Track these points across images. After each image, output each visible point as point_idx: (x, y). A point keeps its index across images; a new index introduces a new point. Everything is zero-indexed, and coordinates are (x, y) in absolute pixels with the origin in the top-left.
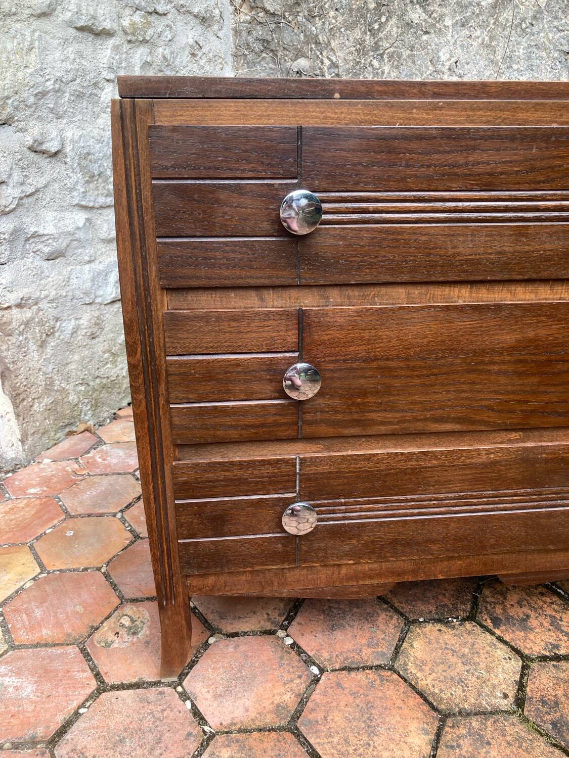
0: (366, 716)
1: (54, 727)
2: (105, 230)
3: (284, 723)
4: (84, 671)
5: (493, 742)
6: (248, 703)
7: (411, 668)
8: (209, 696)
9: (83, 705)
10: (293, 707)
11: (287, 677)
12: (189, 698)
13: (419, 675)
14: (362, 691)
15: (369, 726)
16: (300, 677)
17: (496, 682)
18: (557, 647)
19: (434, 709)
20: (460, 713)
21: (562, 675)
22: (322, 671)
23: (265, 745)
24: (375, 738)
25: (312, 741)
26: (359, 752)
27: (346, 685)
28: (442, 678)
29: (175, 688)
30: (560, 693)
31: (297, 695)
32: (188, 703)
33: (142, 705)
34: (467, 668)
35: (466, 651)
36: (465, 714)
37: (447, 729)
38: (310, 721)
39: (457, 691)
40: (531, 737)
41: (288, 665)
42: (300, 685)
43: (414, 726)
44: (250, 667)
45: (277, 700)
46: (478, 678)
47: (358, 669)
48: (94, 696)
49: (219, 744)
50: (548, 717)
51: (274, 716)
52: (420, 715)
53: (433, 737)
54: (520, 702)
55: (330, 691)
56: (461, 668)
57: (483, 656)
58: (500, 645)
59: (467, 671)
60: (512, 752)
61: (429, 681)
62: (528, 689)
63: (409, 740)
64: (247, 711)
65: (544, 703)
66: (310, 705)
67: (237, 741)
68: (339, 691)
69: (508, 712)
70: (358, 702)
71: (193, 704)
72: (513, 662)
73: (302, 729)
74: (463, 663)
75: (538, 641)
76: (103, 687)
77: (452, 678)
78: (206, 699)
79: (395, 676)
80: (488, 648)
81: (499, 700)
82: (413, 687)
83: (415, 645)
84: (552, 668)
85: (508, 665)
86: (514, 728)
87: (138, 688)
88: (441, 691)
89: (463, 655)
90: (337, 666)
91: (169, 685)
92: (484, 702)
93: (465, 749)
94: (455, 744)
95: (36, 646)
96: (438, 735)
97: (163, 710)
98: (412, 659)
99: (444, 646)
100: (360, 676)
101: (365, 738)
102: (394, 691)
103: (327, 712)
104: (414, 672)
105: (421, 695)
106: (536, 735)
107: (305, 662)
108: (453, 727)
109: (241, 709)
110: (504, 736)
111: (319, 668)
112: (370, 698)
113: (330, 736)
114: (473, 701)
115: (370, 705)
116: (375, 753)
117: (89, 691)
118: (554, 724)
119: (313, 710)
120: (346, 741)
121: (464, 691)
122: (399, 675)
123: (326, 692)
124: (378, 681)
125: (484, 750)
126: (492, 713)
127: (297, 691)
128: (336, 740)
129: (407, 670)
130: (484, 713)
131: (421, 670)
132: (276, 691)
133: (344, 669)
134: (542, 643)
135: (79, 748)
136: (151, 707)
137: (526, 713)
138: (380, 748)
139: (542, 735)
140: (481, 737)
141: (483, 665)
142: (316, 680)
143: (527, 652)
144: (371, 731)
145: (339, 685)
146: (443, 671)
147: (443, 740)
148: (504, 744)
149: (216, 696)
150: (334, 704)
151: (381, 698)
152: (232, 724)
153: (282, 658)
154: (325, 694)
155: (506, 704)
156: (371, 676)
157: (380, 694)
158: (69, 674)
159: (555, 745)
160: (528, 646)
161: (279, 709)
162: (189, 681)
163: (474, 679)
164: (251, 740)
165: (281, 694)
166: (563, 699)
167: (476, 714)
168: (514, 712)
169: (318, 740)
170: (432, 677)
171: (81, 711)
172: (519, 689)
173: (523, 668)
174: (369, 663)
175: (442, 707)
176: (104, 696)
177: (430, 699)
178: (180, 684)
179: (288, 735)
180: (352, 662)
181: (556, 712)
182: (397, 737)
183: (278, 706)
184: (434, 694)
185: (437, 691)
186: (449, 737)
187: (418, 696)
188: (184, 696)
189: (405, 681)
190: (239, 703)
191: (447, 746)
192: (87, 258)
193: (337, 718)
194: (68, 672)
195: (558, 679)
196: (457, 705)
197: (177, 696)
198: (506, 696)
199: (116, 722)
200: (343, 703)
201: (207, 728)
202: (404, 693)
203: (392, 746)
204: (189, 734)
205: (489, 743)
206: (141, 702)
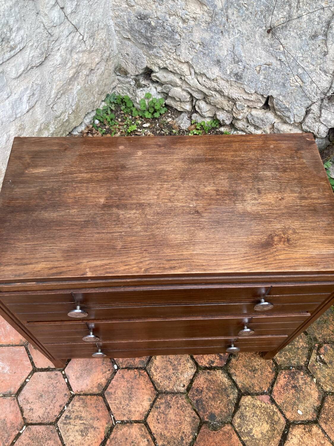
0: (130, 392)
1: (18, 388)
2: (14, 72)
3: (100, 392)
4: (28, 361)
5: (172, 407)
6: (88, 383)
7: (153, 370)
8: (74, 377)
9: (27, 378)
10: (104, 385)
11: (104, 370)
12: (66, 378)
13: (155, 374)
14: (131, 380)
15: (130, 397)
16: (109, 370)
17: (182, 379)
18: (213, 362)
19: (156, 389)
20: (165, 392)
21: (209, 377)
22: (118, 368)
23: (92, 401)
24: (131, 402)
25: (108, 402)
26: (124, 408)
27: (125, 377)
28: (163, 376)
29: (62, 372)
30: (205, 386)
31: (107, 379)
32: (66, 379)
33: (49, 380)
34: (174, 372)
35: (176, 363)
36: (167, 393)
37: (158, 399)
38: (109, 393)
39: (166, 382)
40: (187, 405)
41: (106, 364)
42: (108, 374)
43: (146, 397)
44: (91, 364)
45: (99, 381)
46: (176, 377)
47: (132, 368)
48: (32, 374)
49: (76, 400)
50: (196, 398)
51: (97, 389)
52: (150, 392)
53: (152, 402)
54: (188, 389)
55: (119, 379)
56: (171, 371)
57: (182, 366)
58: (191, 361)
59: (173, 373)
60: (178, 412)
61: (157, 377)
62: (194, 383)
63: (143, 403)
64: (87, 386)
65: (197, 390)
66: (110, 385)
67: (82, 399)
68: (122, 380)
69: (183, 393)
70: (128, 385)
71: (68, 380)
72: (193, 370)
73: (106, 396)
74: (173, 369)
75: (207, 359)
76: (35, 370)
77: (166, 376)
78: (73, 379)
79: (145, 373)
80: (185, 362)
81: (181, 388)
82: (151, 379)
83: (157, 358)
84: (207, 373)
85: (190, 371)
86: (182, 401)
87: (48, 371)
88: (161, 382)
89: (174, 365)
90: (124, 366)
91: (59, 370)
92: (175, 388)
93: (161, 409)
94: (159, 407)
95: (8, 346)
96: (154, 402)
97: (57, 383)
98: (154, 365)
99: (168, 360)
100: (131, 372)
101: (127, 402)
102: (143, 381)
103: (116, 389)
104: (153, 372)
105: (153, 382)
106: (189, 404)
107: (112, 362)
108: (160, 399)
109: (85, 385)
110: (177, 404)
111: (117, 366)
112: (133, 384)
113: (115, 400)
114: (171, 387)
115: (132, 387)
116: (130, 409)
117: (30, 371)
118: (197, 401)
119: (111, 388)
120: (121, 403)
121: (169, 383)
122: (147, 373)
123: (118, 379)
124: (138, 376)
125: (168, 410)
126: (176, 393)
127: (107, 377)
128: (117, 402)
129: (150, 370)
130: (173, 393)
131: (156, 371)
132: (99, 377)
133: (126, 368)
134: (208, 361)
135: (26, 398)
136: (52, 381)
137: (189, 395)
138: (132, 406)
139: (191, 405)
140: (169, 404)
141: (180, 371)
142: (115, 373)
143: (200, 364)
144: (130, 399)
145: (123, 376)
146: (164, 373)
147: (155, 404)
148: (176, 408)
149: (77, 378)
150: (119, 386)
151: (137, 384)
152: (82, 391)
153: (103, 360)
154: (117, 380)
155: (182, 389)
156: (136, 373)
157: (137, 382)
158: (22, 362)
159: (195, 410)
160: (202, 362)
161: (99, 385)
162: (67, 370)
163: (175, 377)
164: (87, 399)
165: (101, 379)
166: (205, 389)
167: (170, 393)
168: (185, 393)
169: (111, 402)
170: (159, 375)
171: (27, 380)
172: (190, 383)
173: (196, 372)
174: (137, 366)
175: (159, 389)
176: (36, 374)
177: (156, 385)
178: (64, 370)
179: (101, 398)
180: (130, 365)
181: (200, 395)
182: (139, 402)
183: (99, 384)
184: (158, 383)
185: (159, 382)
186: (157, 403)
187: (151, 384)
188: (65, 376)
189: (149, 375)
190: (85, 381)
191: (155, 407)
192: (6, 96)
193: (119, 393)
194: (22, 361)
195: (207, 379)
196: (165, 389)
197: (62, 376)
198: (184, 386)
199: (40, 387)
200: (123, 386)
201: (72, 392)
202: (147, 382)
203: (136, 406)
204: (66, 395)
205: (171, 407)
206: (49, 378)
